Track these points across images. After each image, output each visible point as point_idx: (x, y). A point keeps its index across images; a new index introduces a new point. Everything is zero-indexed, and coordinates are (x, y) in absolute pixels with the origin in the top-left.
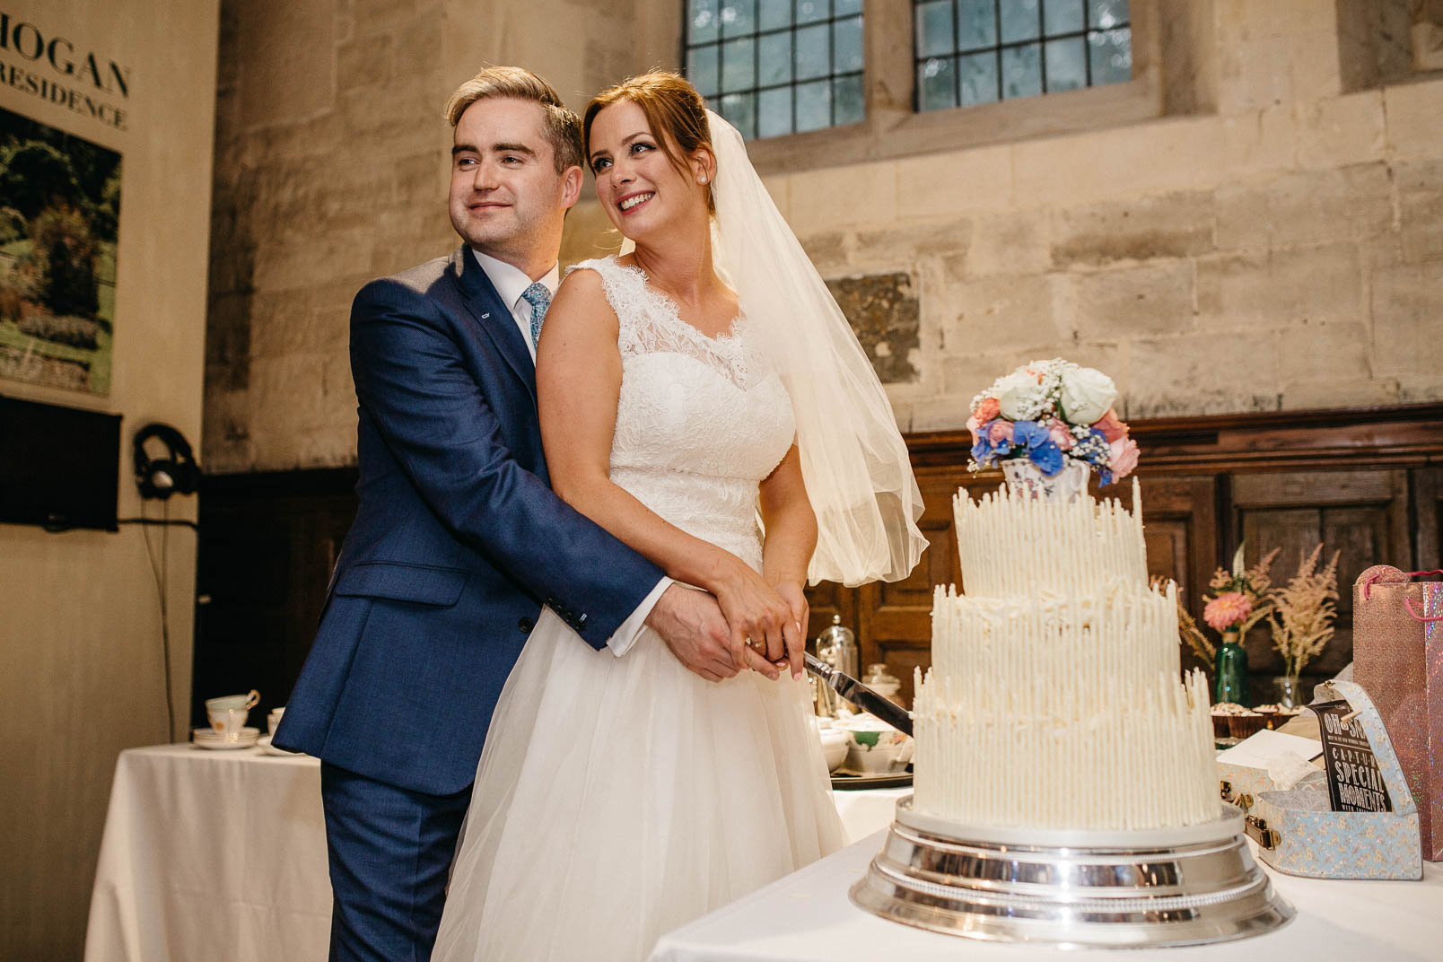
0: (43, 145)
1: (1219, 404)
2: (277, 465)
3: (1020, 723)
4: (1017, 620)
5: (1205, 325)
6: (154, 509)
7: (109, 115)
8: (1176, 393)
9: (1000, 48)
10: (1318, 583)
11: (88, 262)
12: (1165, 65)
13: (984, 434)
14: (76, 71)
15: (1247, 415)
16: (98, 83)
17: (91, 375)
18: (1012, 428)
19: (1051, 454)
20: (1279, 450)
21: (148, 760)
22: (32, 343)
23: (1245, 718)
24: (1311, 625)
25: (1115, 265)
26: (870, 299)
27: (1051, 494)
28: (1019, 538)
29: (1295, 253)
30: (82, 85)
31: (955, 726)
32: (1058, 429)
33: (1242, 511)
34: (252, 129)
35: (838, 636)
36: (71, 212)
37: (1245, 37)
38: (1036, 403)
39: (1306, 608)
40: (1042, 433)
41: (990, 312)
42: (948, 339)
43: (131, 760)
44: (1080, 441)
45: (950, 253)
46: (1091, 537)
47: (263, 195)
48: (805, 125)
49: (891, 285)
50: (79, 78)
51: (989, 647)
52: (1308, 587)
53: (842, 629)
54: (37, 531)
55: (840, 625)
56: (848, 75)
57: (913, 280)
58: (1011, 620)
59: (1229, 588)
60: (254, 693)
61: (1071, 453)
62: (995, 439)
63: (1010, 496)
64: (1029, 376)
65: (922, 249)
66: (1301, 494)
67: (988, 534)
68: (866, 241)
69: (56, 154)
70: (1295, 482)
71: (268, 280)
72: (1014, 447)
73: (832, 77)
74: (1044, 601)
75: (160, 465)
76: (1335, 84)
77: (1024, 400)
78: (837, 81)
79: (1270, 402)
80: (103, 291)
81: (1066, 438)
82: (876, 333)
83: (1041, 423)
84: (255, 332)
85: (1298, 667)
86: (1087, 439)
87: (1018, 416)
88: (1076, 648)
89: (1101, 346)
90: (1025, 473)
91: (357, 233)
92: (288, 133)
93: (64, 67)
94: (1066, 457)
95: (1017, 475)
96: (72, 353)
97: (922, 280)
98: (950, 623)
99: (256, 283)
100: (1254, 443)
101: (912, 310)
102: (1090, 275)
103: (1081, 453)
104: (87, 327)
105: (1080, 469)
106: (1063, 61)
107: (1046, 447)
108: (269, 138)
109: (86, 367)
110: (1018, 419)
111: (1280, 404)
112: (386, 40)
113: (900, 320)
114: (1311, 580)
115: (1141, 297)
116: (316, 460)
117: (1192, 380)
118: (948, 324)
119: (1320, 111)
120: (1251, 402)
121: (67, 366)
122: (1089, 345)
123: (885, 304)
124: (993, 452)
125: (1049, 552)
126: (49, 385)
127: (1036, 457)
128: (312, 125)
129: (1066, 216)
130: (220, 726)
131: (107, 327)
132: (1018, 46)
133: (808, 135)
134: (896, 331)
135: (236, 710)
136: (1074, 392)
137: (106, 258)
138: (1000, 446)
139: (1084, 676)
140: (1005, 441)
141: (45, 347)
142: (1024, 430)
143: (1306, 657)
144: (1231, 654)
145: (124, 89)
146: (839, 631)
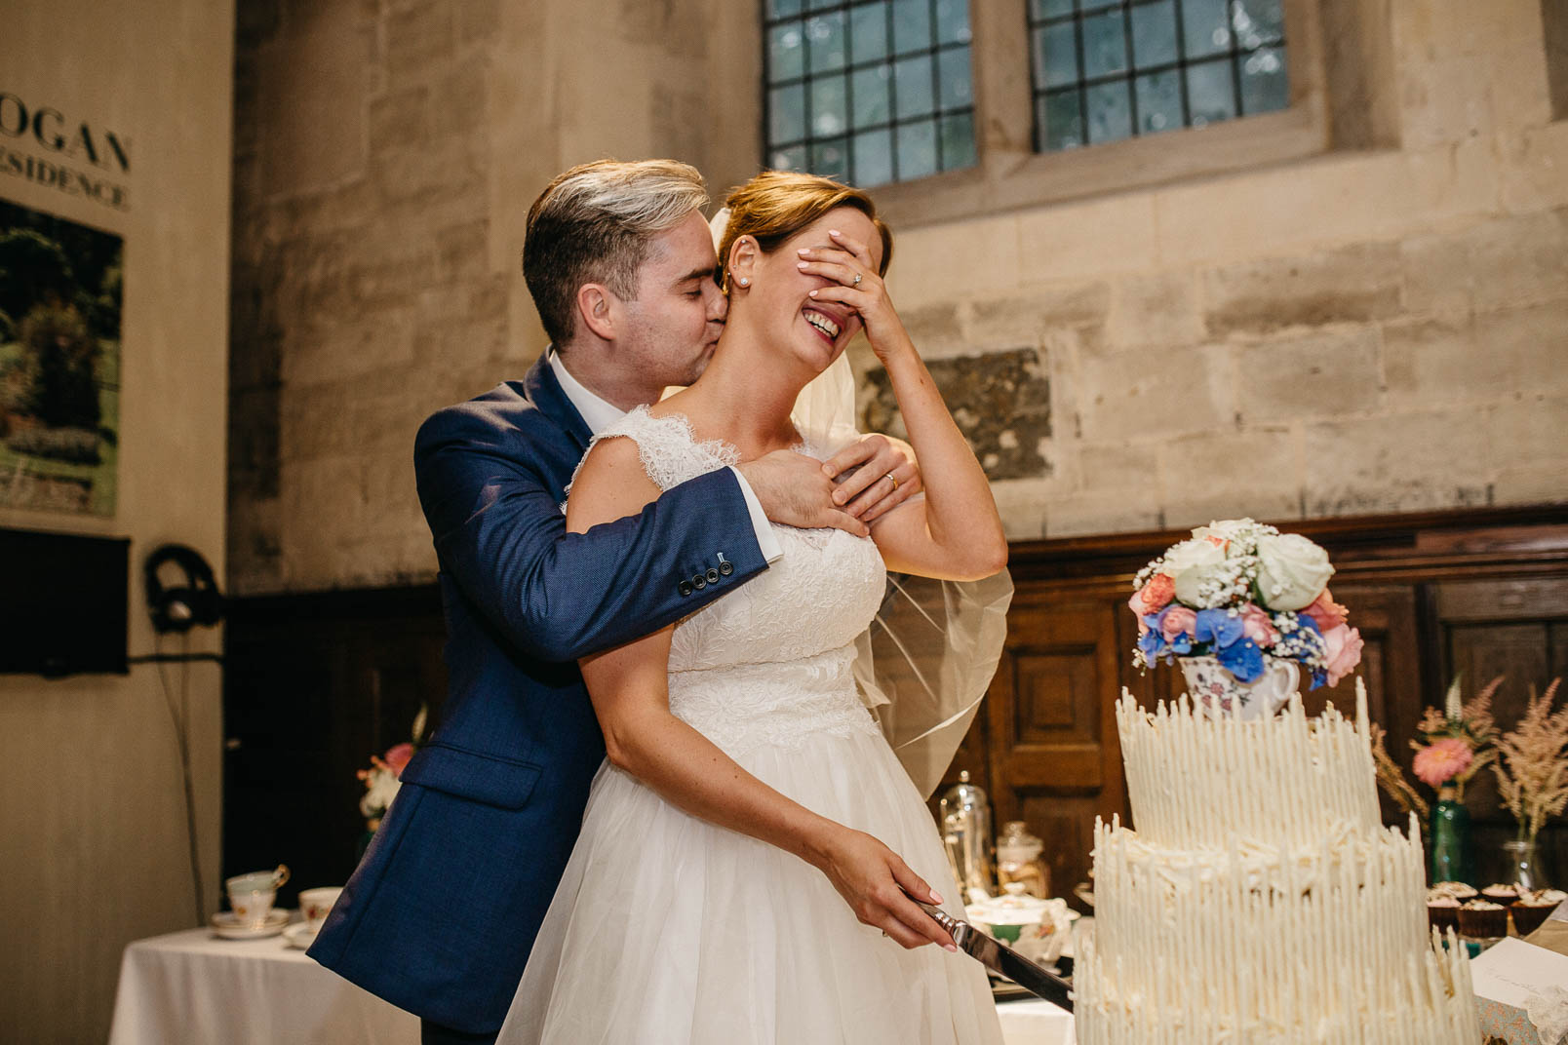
0: (29, 233)
1: (1416, 498)
2: (312, 585)
3: (1222, 1028)
4: (1210, 884)
5: (1393, 403)
6: (171, 644)
7: (107, 194)
8: (1364, 485)
9: (1132, 75)
10: (1555, 725)
11: (87, 365)
12: (1331, 88)
13: (1154, 624)
14: (67, 145)
15: (1450, 512)
16: (93, 156)
17: (94, 494)
18: (1195, 617)
19: (1247, 654)
20: (1491, 553)
21: (158, 955)
22: (22, 462)
23: (1478, 912)
24: (1548, 778)
25: (1283, 334)
26: (990, 380)
27: (1247, 704)
28: (1208, 766)
29: (1503, 313)
30: (74, 161)
31: (1132, 1024)
32: (1254, 620)
33: (1449, 626)
34: (275, 200)
35: (968, 796)
36: (64, 307)
37: (1431, 56)
38: (1223, 587)
39: (1541, 759)
40: (1233, 625)
41: (1134, 392)
42: (1085, 426)
43: (140, 956)
44: (1285, 637)
45: (1084, 324)
46: (1305, 767)
47: (290, 273)
48: (907, 172)
49: (1014, 363)
50: (72, 152)
51: (1174, 919)
52: (1541, 731)
53: (972, 788)
54: (35, 680)
55: (969, 783)
56: (956, 112)
57: (1042, 357)
58: (1203, 883)
59: (1442, 733)
60: (282, 869)
61: (1273, 653)
62: (1171, 632)
63: (1195, 713)
64: (1212, 545)
65: (1052, 320)
66: (1521, 606)
67: (1165, 761)
68: (985, 312)
69: (45, 242)
70: (1512, 592)
71: (300, 371)
72: (1196, 642)
73: (937, 115)
74: (1246, 855)
75: (176, 594)
76: (1545, 108)
77: (1208, 581)
78: (945, 120)
79: (1478, 493)
80: (105, 397)
81: (1265, 630)
82: (1000, 420)
83: (1232, 612)
84: (286, 430)
85: (1533, 830)
86: (1294, 634)
87: (1200, 603)
88: (1293, 923)
89: (1270, 430)
90: (1212, 675)
91: (396, 315)
92: (316, 202)
93: (51, 141)
94: (1267, 658)
95: (1200, 678)
96: (69, 470)
97: (1052, 357)
98: (1118, 878)
99: (286, 374)
100: (1460, 545)
101: (1041, 392)
102: (1252, 346)
103: (1288, 652)
104: (87, 439)
105: (1286, 672)
106: (1208, 87)
107: (1240, 645)
108: (295, 209)
109: (87, 484)
110: (1201, 606)
111: (1490, 497)
112: (422, 93)
113: (1027, 404)
114: (1546, 723)
115: (1315, 371)
116: (358, 578)
117: (1381, 471)
118: (1085, 407)
119: (1527, 143)
120: (1454, 494)
121: (65, 486)
122: (1255, 429)
123: (1009, 386)
124: (1167, 647)
125: (1249, 787)
126: (44, 508)
127: (1226, 658)
128: (343, 193)
129: (1222, 275)
130: (243, 911)
131: (111, 437)
132: (1155, 72)
133: (911, 184)
134: (1023, 418)
135: (262, 891)
136: (1275, 573)
137: (108, 359)
138: (1177, 641)
139: (1306, 963)
140: (1184, 634)
141: (38, 465)
142: (1210, 624)
143: (1543, 816)
144: (1449, 814)
145: (124, 162)
146: (968, 792)
